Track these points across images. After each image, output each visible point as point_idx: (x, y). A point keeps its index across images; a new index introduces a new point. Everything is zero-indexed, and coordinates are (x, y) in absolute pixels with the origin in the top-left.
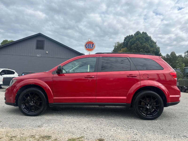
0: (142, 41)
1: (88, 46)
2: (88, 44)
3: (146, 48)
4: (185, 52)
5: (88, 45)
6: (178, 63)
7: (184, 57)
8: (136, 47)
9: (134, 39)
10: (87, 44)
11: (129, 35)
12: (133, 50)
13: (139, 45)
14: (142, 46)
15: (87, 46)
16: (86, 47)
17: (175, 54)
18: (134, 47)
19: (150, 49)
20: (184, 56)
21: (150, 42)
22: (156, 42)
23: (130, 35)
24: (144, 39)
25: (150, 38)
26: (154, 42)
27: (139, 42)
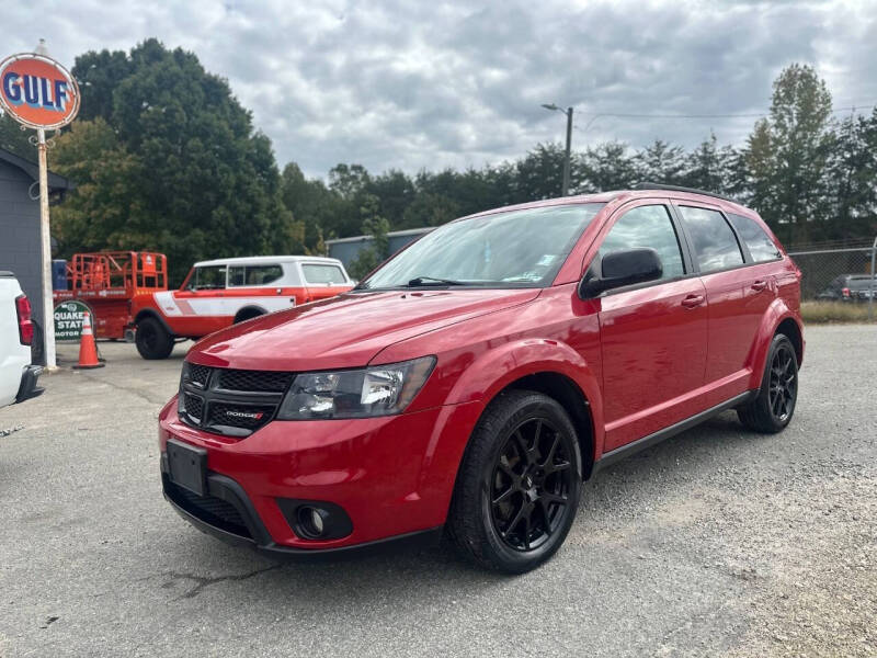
0: (191, 97)
1: (22, 91)
2: (26, 79)
3: (212, 136)
4: (333, 170)
5: (20, 80)
6: (366, 216)
7: (330, 189)
8: (162, 126)
9: (149, 80)
10: (17, 76)
11: (105, 53)
12: (149, 139)
13: (177, 114)
14: (197, 122)
15: (16, 87)
16: (7, 93)
17: (302, 176)
18: (151, 123)
19: (234, 143)
20: (331, 186)
21: (228, 110)
22: (251, 112)
23: (111, 51)
24: (199, 88)
25: (226, 87)
26: (243, 111)
27: (177, 102)
